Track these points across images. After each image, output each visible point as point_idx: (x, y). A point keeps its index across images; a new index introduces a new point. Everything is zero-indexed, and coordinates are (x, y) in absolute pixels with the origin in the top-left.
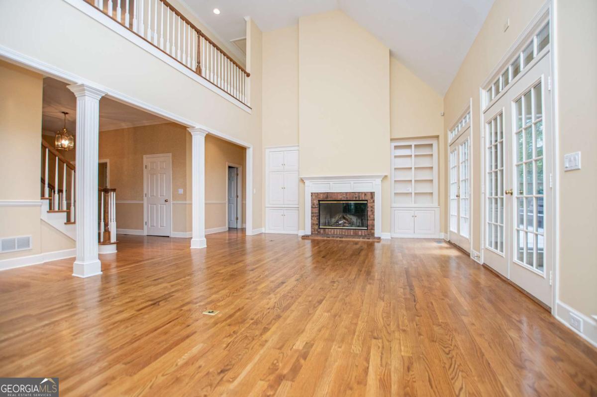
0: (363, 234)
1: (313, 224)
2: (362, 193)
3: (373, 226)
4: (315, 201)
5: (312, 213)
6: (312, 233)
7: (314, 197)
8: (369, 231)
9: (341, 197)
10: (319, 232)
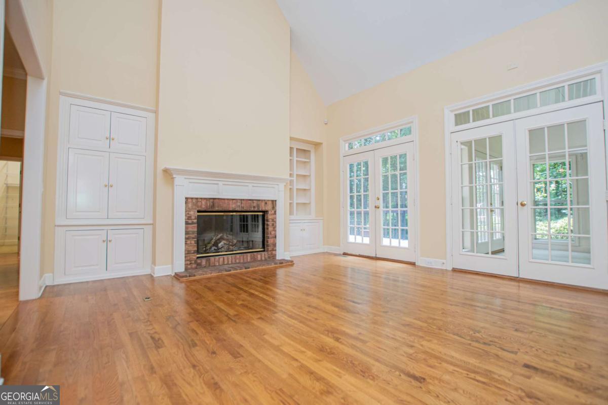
1: (188, 253)
4: (192, 213)
5: (187, 233)
6: (186, 269)
7: (190, 205)
8: (270, 253)
9: (234, 206)
10: (199, 265)
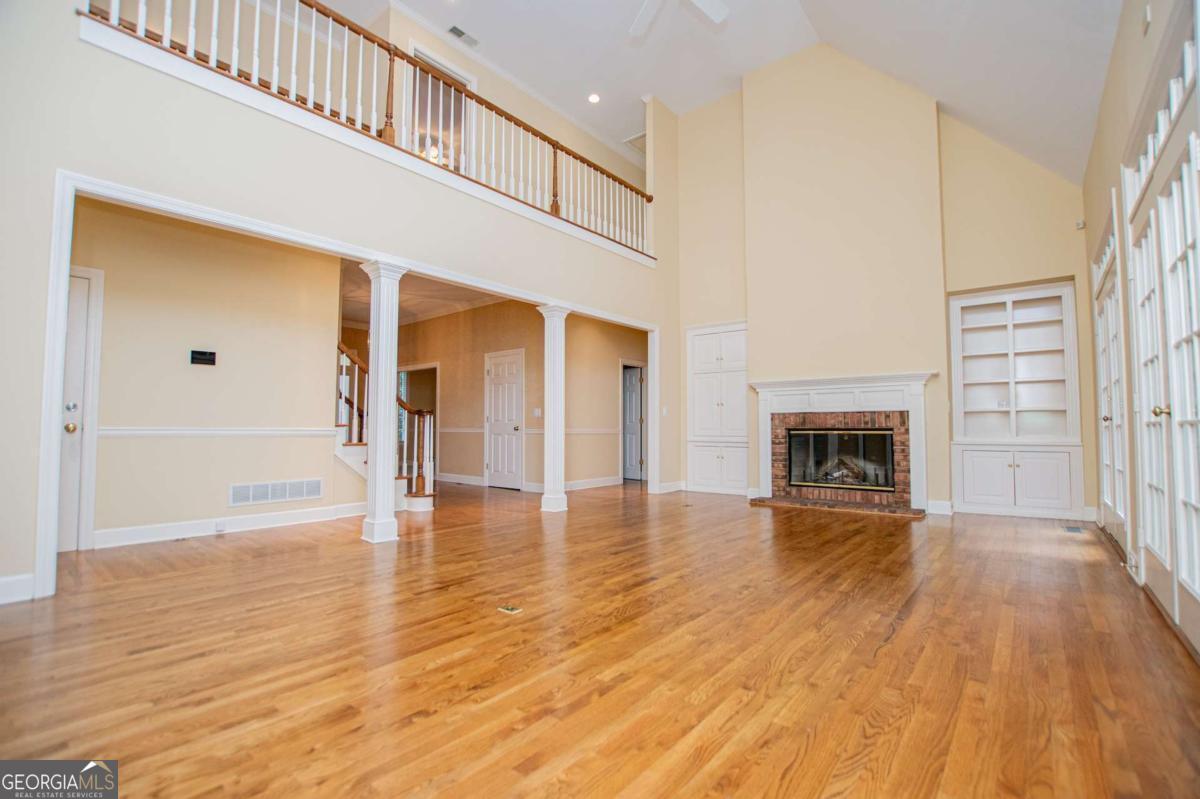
0: (885, 502)
1: (775, 477)
2: (880, 413)
3: (907, 484)
4: (779, 431)
5: (774, 454)
6: (774, 495)
7: (777, 422)
8: (897, 495)
9: (833, 422)
10: (788, 493)
